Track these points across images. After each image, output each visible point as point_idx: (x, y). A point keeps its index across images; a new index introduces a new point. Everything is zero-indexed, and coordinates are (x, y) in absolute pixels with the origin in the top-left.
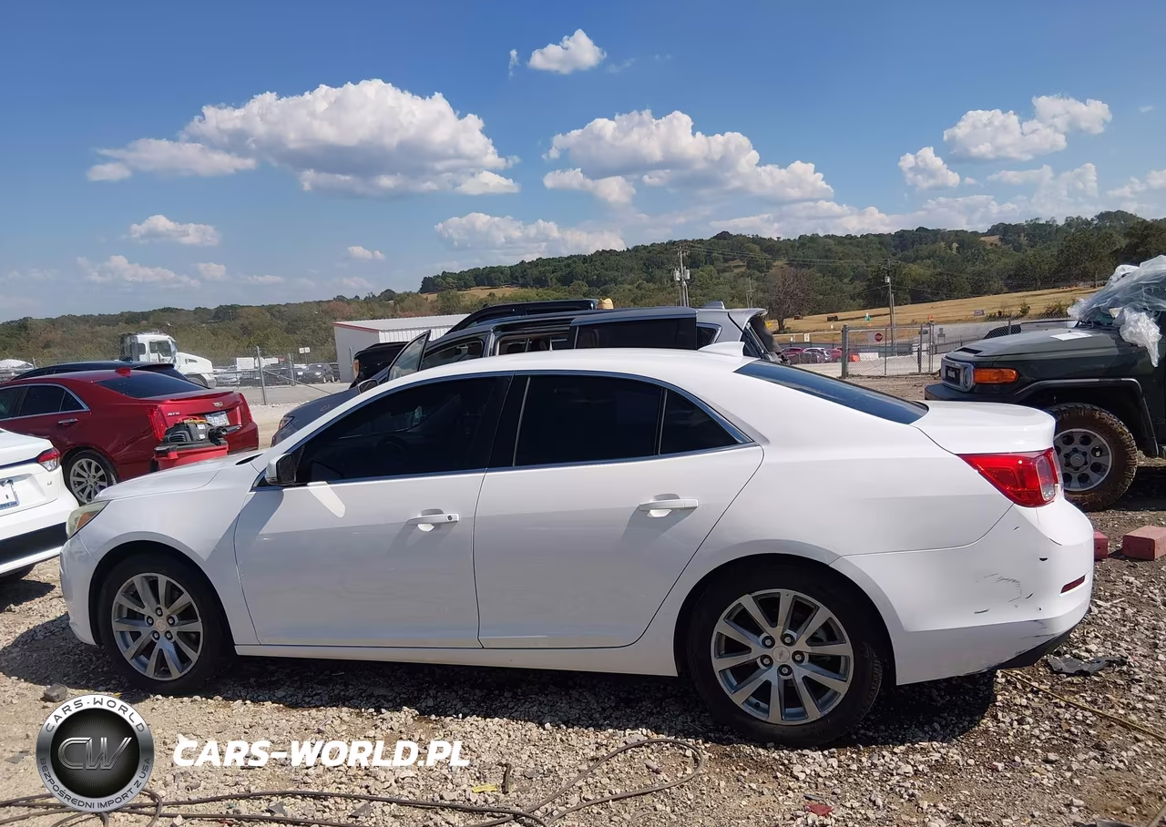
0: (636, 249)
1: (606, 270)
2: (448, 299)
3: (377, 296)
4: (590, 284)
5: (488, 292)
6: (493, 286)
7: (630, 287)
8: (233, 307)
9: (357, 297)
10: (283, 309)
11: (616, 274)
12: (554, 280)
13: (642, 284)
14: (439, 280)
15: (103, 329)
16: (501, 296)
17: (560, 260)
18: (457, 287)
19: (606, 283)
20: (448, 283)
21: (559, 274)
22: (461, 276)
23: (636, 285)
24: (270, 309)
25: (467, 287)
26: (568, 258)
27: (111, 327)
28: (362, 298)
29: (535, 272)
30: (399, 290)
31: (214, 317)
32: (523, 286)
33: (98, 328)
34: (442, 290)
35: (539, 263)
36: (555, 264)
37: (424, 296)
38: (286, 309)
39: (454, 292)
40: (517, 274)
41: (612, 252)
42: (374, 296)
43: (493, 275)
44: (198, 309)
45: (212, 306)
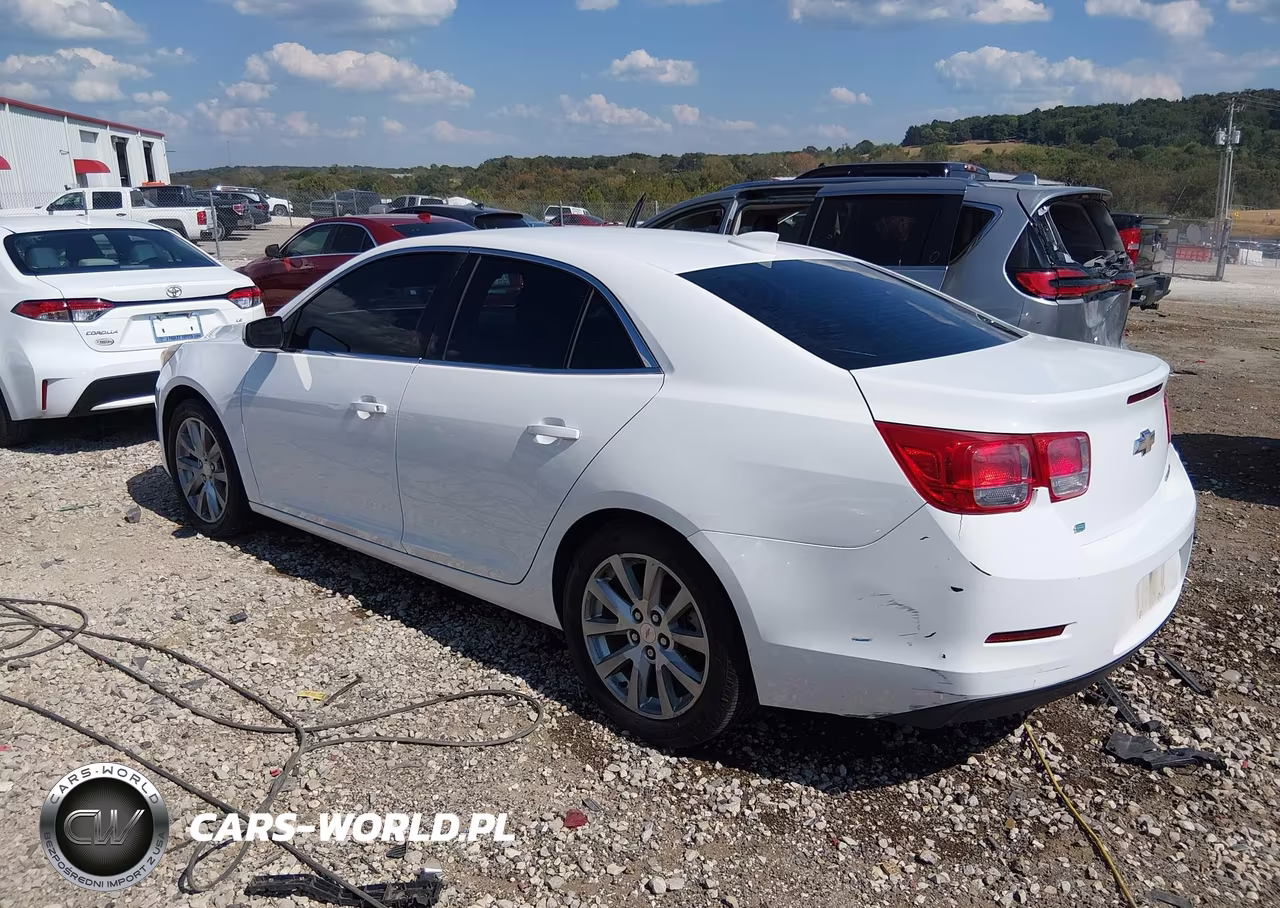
0: (1196, 100)
1: (1148, 125)
2: (933, 155)
3: (851, 147)
4: (1122, 142)
5: (984, 147)
6: (994, 140)
7: (1176, 149)
8: (697, 156)
9: (829, 149)
10: (747, 160)
11: (1161, 131)
12: (1074, 136)
13: (1194, 146)
14: (927, 130)
15: (574, 173)
16: (1000, 153)
17: (1088, 109)
18: (948, 140)
19: (1144, 142)
20: (938, 135)
21: (1083, 127)
22: (954, 127)
23: (1185, 148)
24: (734, 159)
25: (961, 140)
26: (1099, 107)
27: (581, 172)
28: (835, 150)
29: (1051, 124)
30: (877, 142)
31: (678, 167)
32: (1032, 141)
33: (569, 172)
34: (929, 143)
35: (1060, 111)
36: (1078, 115)
37: (906, 149)
38: (751, 160)
39: (941, 146)
40: (1026, 126)
41: (1161, 102)
42: (848, 148)
43: (994, 126)
44: (664, 157)
45: (678, 154)
